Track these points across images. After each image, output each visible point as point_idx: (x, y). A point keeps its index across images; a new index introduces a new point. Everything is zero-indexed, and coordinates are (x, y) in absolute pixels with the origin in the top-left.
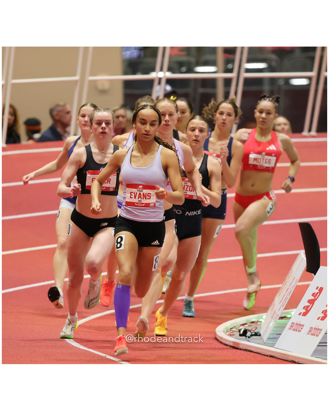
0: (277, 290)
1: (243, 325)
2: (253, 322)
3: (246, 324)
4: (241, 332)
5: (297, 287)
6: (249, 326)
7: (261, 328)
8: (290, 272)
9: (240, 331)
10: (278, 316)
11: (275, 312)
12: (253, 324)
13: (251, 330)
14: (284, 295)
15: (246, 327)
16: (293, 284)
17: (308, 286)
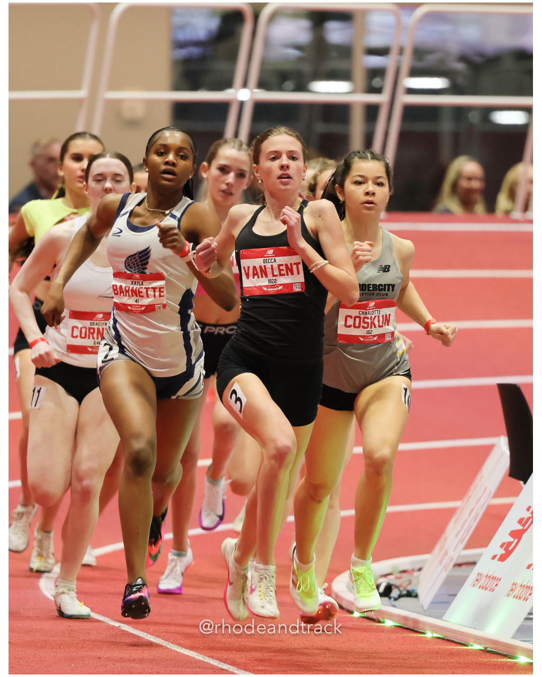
0: (451, 512)
1: (385, 576)
2: (404, 572)
3: (390, 574)
4: (382, 589)
5: (490, 508)
6: (397, 578)
7: (418, 583)
8: (478, 477)
9: (378, 587)
10: (452, 559)
11: (446, 553)
12: (404, 575)
13: (400, 586)
14: (466, 521)
15: (391, 580)
16: (482, 501)
17: (510, 506)
